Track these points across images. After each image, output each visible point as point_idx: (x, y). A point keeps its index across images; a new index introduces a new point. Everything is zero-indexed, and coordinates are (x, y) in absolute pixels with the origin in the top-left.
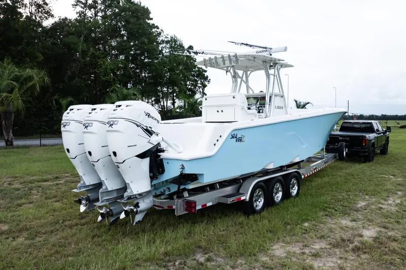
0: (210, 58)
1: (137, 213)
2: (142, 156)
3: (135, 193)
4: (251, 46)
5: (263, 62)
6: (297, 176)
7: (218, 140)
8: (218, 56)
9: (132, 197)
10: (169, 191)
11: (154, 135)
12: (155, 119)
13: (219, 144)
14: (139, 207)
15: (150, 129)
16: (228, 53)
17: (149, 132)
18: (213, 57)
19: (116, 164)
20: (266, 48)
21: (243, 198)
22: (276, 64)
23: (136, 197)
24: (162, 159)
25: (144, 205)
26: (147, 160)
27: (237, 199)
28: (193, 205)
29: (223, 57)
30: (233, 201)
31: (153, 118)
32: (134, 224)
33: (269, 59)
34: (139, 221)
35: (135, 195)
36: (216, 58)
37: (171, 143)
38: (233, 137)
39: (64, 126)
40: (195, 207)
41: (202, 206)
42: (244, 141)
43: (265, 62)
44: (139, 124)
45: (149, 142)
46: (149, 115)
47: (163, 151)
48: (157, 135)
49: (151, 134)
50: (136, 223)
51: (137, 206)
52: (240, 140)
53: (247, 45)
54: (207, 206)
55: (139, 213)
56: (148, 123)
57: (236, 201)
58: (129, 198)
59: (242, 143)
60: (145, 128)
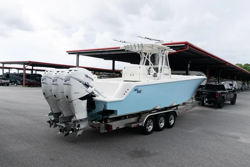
0: (128, 45)
1: (78, 130)
2: (82, 99)
3: (78, 119)
4: (151, 39)
5: (158, 48)
6: (174, 113)
7: (126, 92)
8: (132, 44)
9: (76, 121)
10: (99, 119)
11: (90, 87)
12: (91, 79)
13: (127, 94)
14: (80, 127)
15: (87, 84)
16: (138, 43)
17: (87, 86)
18: (129, 44)
19: (68, 102)
20: (159, 41)
21: (140, 124)
22: (166, 50)
23: (78, 122)
24: (94, 101)
25: (83, 126)
26: (86, 101)
27: (137, 125)
28: (111, 128)
29: (135, 45)
30: (134, 126)
31: (89, 78)
32: (77, 136)
33: (162, 47)
34: (80, 135)
35: (78, 120)
36: (131, 45)
37: (100, 92)
38: (135, 90)
39: (43, 80)
40: (112, 128)
41: (117, 128)
42: (142, 93)
43: (159, 48)
44: (81, 81)
45: (86, 91)
46: (87, 76)
47: (95, 96)
48: (92, 87)
49: (88, 87)
50: (78, 136)
51: (79, 126)
52: (139, 92)
53: (148, 38)
54: (120, 128)
55: (80, 130)
56: (86, 80)
57: (136, 126)
58: (75, 122)
59: (141, 94)
60: (85, 83)
